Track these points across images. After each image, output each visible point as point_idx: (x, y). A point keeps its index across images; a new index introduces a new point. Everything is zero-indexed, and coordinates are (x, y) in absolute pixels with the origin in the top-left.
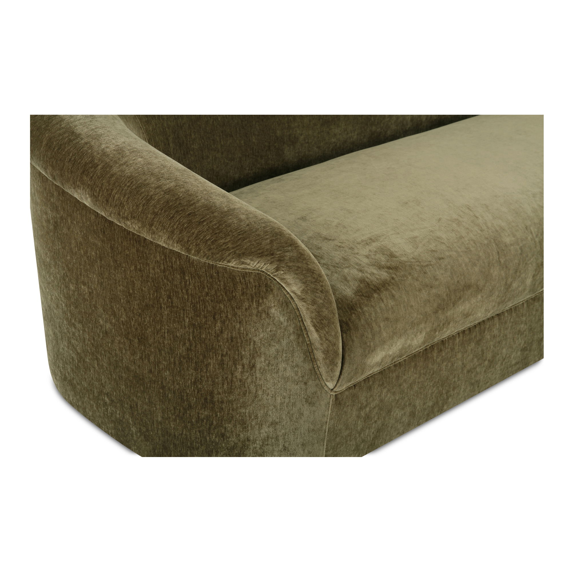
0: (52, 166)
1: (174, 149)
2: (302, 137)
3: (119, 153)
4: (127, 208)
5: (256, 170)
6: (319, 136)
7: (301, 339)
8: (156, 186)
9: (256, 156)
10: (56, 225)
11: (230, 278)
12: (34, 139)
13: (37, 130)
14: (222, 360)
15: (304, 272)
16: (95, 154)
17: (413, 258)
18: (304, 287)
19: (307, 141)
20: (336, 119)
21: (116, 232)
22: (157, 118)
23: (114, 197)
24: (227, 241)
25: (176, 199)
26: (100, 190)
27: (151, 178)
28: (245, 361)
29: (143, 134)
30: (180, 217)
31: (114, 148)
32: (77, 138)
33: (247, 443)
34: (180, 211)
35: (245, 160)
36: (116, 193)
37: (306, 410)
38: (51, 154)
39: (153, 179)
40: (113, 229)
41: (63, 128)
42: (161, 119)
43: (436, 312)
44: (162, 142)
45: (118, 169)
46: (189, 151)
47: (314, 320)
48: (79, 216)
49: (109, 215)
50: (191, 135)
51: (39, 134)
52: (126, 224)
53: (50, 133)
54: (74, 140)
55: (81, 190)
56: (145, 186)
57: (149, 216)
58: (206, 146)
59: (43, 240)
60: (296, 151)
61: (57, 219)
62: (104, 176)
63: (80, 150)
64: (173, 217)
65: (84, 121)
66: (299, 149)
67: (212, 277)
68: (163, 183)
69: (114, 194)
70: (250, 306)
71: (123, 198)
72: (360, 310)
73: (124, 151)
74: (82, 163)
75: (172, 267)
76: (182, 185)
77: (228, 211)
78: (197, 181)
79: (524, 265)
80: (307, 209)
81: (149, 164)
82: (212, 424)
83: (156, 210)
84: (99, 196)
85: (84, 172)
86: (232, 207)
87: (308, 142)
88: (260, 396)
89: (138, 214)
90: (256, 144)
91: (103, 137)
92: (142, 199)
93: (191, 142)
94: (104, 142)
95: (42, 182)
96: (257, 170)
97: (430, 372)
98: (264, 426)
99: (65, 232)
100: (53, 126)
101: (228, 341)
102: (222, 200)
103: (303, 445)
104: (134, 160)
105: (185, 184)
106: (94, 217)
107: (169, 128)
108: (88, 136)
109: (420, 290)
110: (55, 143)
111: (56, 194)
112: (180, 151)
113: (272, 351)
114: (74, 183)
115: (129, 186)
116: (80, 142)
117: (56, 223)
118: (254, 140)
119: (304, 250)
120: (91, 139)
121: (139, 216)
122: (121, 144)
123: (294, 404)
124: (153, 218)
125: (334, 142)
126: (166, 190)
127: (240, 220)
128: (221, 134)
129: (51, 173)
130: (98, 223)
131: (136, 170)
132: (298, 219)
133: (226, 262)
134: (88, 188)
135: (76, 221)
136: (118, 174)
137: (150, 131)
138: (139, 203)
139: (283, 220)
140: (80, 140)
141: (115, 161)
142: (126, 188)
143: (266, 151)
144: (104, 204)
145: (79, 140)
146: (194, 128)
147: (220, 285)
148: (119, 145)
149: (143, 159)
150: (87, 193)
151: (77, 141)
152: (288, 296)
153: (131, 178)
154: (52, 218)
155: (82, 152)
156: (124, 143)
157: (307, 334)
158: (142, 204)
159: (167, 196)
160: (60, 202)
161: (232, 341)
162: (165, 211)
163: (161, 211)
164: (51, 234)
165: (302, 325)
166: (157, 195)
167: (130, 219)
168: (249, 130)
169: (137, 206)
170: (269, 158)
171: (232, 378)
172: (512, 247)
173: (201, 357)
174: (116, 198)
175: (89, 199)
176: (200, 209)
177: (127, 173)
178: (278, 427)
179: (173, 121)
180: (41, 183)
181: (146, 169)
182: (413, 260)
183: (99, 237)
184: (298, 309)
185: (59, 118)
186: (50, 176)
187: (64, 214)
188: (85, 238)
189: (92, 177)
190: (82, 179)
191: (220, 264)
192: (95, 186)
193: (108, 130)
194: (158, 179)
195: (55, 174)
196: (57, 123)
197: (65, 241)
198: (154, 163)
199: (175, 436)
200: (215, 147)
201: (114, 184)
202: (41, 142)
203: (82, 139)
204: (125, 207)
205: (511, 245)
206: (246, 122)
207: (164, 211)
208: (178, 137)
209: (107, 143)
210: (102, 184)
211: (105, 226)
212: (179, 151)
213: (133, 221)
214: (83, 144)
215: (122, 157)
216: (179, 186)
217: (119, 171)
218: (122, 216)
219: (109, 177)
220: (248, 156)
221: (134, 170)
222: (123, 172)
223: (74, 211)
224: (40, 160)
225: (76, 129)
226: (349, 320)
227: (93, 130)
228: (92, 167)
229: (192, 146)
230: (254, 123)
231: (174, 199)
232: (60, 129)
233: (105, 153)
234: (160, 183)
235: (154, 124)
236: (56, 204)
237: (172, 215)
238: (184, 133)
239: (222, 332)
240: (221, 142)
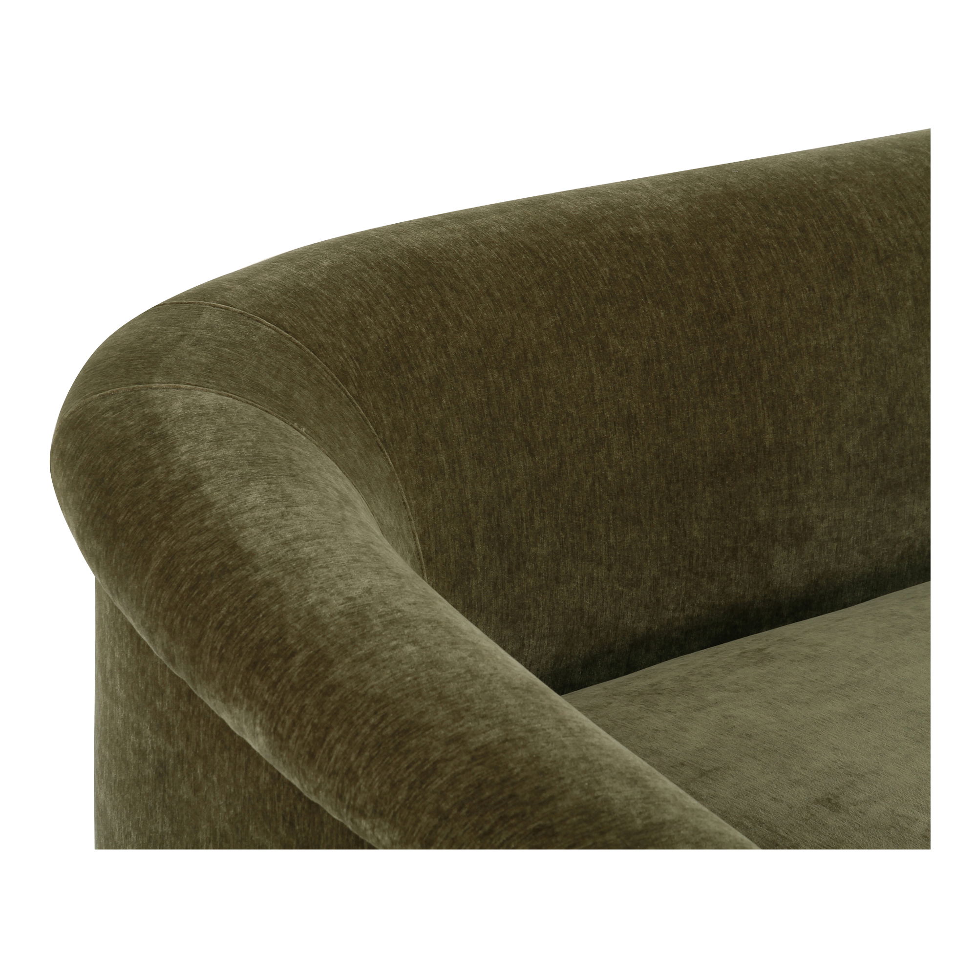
0: (170, 630)
1: (484, 558)
2: (825, 524)
3: (356, 624)
4: (365, 786)
5: (694, 611)
6: (870, 521)
8: (450, 734)
9: (697, 574)
10: (161, 770)
12: (128, 546)
13: (140, 524)
16: (289, 618)
19: (835, 535)
20: (918, 478)
21: (325, 830)
22: (447, 476)
23: (331, 750)
25: (504, 781)
26: (294, 724)
27: (436, 710)
29: (410, 520)
30: (510, 833)
31: (341, 608)
32: (243, 564)
34: (512, 818)
35: (669, 585)
36: (338, 741)
38: (170, 599)
39: (441, 713)
40: (316, 820)
41: (207, 529)
42: (457, 477)
44: (455, 539)
45: (348, 670)
46: (524, 563)
48: (227, 764)
49: (312, 789)
50: (532, 519)
51: (143, 536)
52: (356, 824)
53: (174, 539)
54: (234, 569)
55: (242, 711)
56: (419, 730)
57: (425, 819)
58: (570, 549)
59: (123, 797)
60: (805, 562)
61: (167, 755)
62: (308, 685)
63: (249, 601)
64: (491, 831)
65: (265, 514)
66: (812, 556)
68: (469, 728)
69: (333, 742)
71: (356, 758)
73: (366, 618)
74: (252, 640)
76: (521, 738)
78: (562, 728)
80: (841, 771)
81: (435, 664)
83: (445, 807)
84: (289, 737)
85: (254, 665)
86: (656, 818)
87: (838, 539)
89: (394, 807)
90: (700, 544)
91: (312, 570)
92: (408, 767)
93: (531, 539)
94: (315, 586)
95: (136, 652)
96: (697, 610)
99: (185, 796)
100: (181, 520)
102: (628, 791)
104: (394, 648)
105: (529, 734)
106: (268, 778)
107: (477, 503)
108: (274, 562)
110: (183, 570)
111: (171, 692)
112: (501, 564)
114: (225, 689)
115: (374, 727)
116: (250, 579)
117: (162, 764)
118: (695, 533)
120: (281, 573)
121: (395, 814)
122: (360, 597)
124: (436, 827)
125: (908, 539)
126: (476, 750)
128: (611, 518)
129: (166, 646)
130: (279, 796)
131: (396, 681)
132: (817, 801)
134: (262, 710)
135: (219, 775)
136: (348, 685)
137: (426, 511)
138: (398, 777)
139: (775, 799)
140: (252, 571)
141: (341, 646)
142: (366, 729)
143: (726, 561)
144: (300, 762)
145: (248, 571)
146: (542, 501)
148: (355, 599)
149: (418, 647)
150: (258, 721)
151: (244, 572)
153: (383, 704)
154: (153, 748)
155: (253, 608)
156: (369, 591)
158: (406, 783)
160: (180, 716)
162: (470, 813)
163: (460, 809)
164: (147, 789)
166: (452, 764)
167: (369, 815)
168: (686, 507)
169: (393, 785)
170: (731, 580)
174: (335, 753)
175: (261, 739)
176: (567, 818)
177: (372, 687)
179: (490, 484)
180: (132, 651)
181: (424, 681)
183: (276, 832)
185: (200, 497)
186: (160, 651)
187: (187, 749)
188: (239, 825)
189: (275, 684)
190: (248, 682)
192: (281, 710)
193: (328, 546)
194: (457, 716)
195: (174, 650)
196: (193, 514)
197: (183, 817)
198: (447, 662)
200: (593, 552)
201: (335, 713)
202: (148, 561)
203: (257, 569)
204: (361, 781)
206: (680, 485)
207: (467, 812)
208: (498, 525)
209: (322, 589)
210: (302, 709)
211: (295, 808)
212: (498, 563)
213: (377, 821)
214: (257, 585)
215: (363, 636)
216: (512, 740)
217: (351, 678)
218: (349, 803)
219: (321, 691)
220: (678, 574)
221: (391, 680)
222: (362, 681)
223: (214, 748)
224: (139, 606)
225: (241, 535)
227: (286, 543)
228: (277, 656)
229: (533, 550)
230: (700, 487)
231: (497, 779)
232: (199, 532)
233: (315, 619)
234: (461, 726)
235: (439, 492)
236: (166, 719)
237: (487, 827)
238: (514, 515)
240: (608, 536)
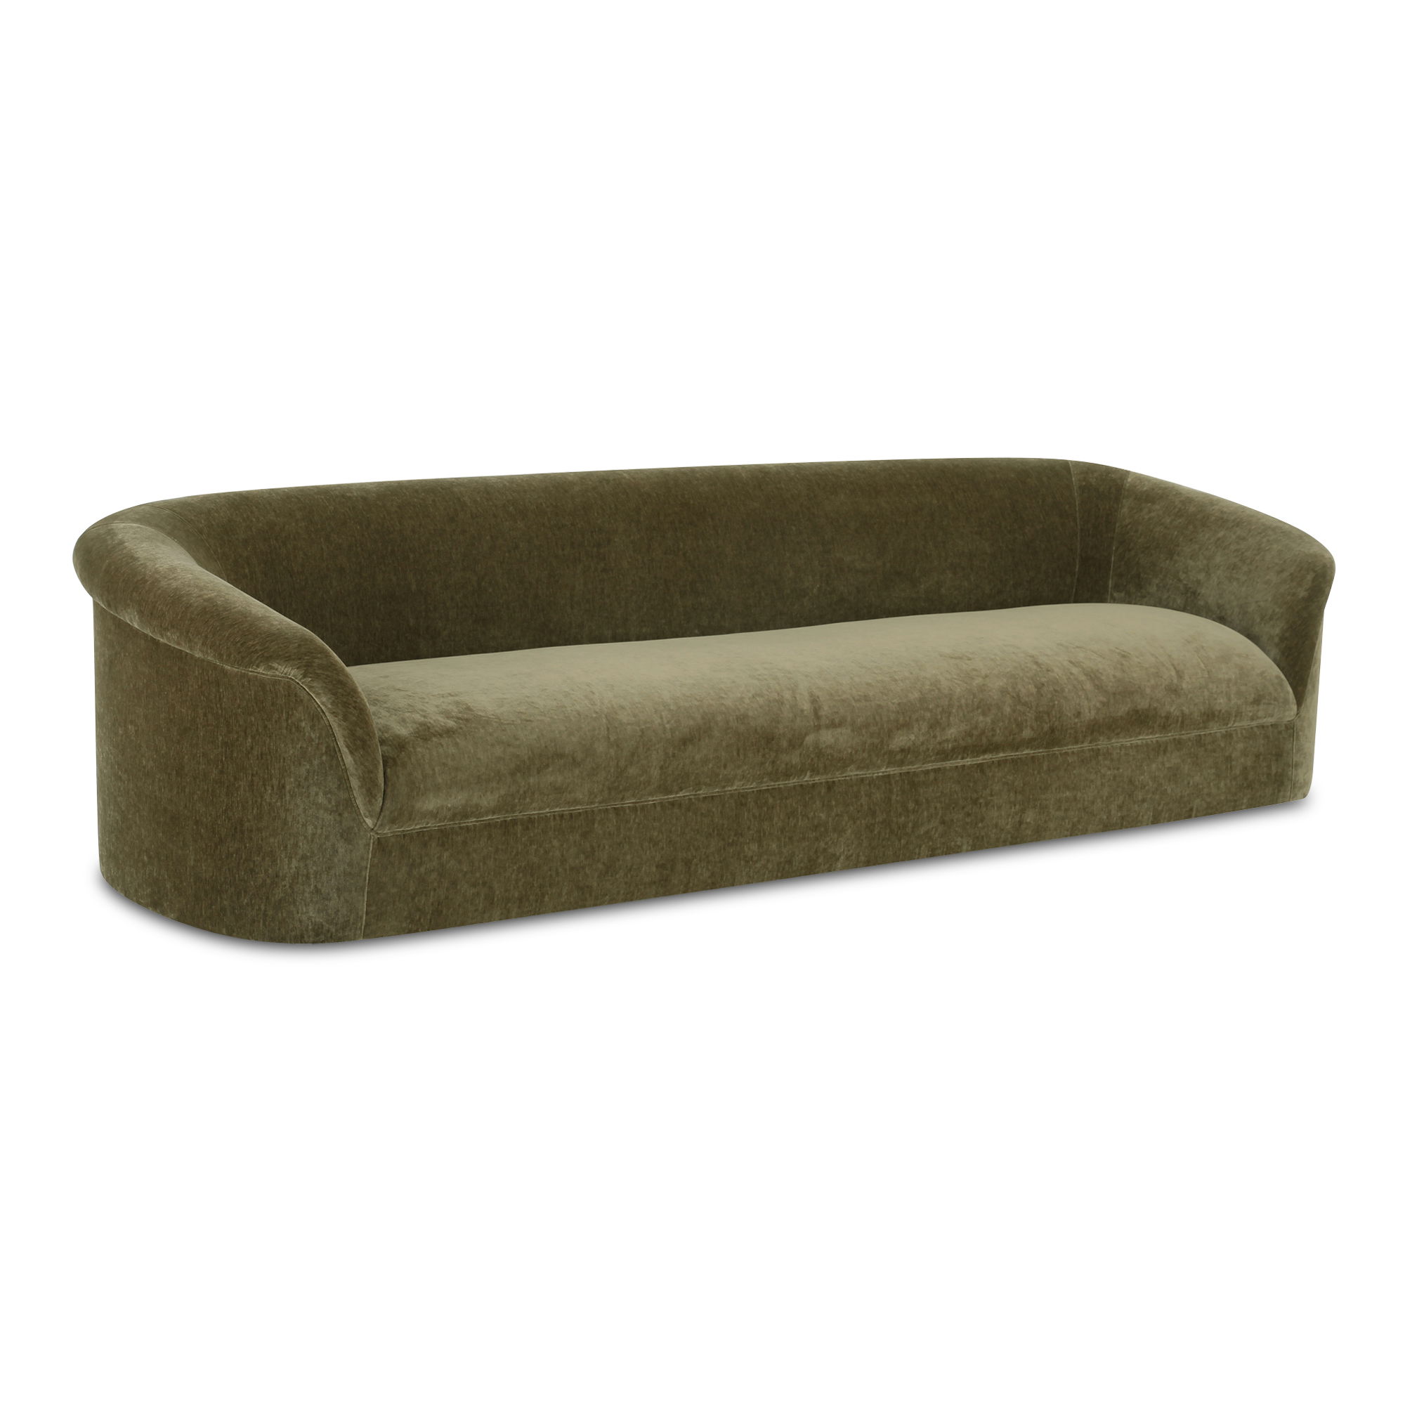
7: (334, 762)
8: (198, 595)
10: (111, 665)
11: (260, 686)
14: (252, 781)
15: (334, 682)
16: (148, 572)
17: (493, 715)
18: (333, 699)
21: (162, 653)
23: (157, 609)
24: (255, 643)
26: (146, 604)
28: (275, 782)
32: (134, 561)
33: (276, 880)
37: (342, 848)
40: (157, 648)
41: (124, 554)
43: (513, 774)
45: (166, 583)
47: (347, 740)
48: (131, 645)
49: (153, 630)
54: (131, 563)
61: (112, 657)
62: (151, 590)
63: (135, 570)
65: (146, 548)
67: (243, 686)
70: (279, 718)
72: (411, 749)
75: (208, 680)
77: (262, 617)
79: (645, 750)
82: (242, 858)
84: (145, 610)
88: (290, 823)
91: (159, 560)
92: (182, 607)
97: (512, 851)
98: (293, 860)
99: (118, 669)
100: (114, 553)
101: (258, 758)
103: (338, 889)
106: (144, 642)
109: (493, 745)
111: (112, 625)
113: (303, 771)
114: (125, 603)
116: (136, 564)
117: (111, 662)
119: (336, 661)
120: (148, 561)
122: (175, 565)
123: (327, 837)
127: (272, 625)
129: (107, 599)
130: (147, 648)
131: (182, 583)
133: (254, 667)
135: (129, 651)
136: (165, 587)
140: (137, 562)
141: (165, 577)
142: (169, 599)
144: (148, 618)
147: (251, 695)
148: (173, 565)
151: (134, 563)
152: (319, 709)
156: (179, 564)
157: (342, 756)
159: (206, 604)
160: (116, 636)
161: (262, 758)
164: (107, 677)
165: (336, 746)
169: (177, 614)
171: (261, 801)
172: (629, 727)
173: (232, 779)
174: (159, 609)
178: (308, 862)
182: (492, 717)
183: (147, 663)
184: (330, 726)
186: (106, 604)
187: (118, 648)
188: (135, 668)
191: (251, 672)
195: (110, 599)
196: (120, 551)
197: (118, 679)
198: (202, 579)
199: (206, 879)
201: (159, 596)
203: (139, 561)
205: (629, 724)
209: (162, 564)
210: (149, 598)
211: (152, 649)
214: (138, 565)
218: (164, 627)
221: (180, 583)
223: (127, 641)
225: (136, 554)
226: (398, 756)
227: (152, 554)
228: (142, 584)
233: (157, 571)
234: (202, 594)
239: (252, 748)
